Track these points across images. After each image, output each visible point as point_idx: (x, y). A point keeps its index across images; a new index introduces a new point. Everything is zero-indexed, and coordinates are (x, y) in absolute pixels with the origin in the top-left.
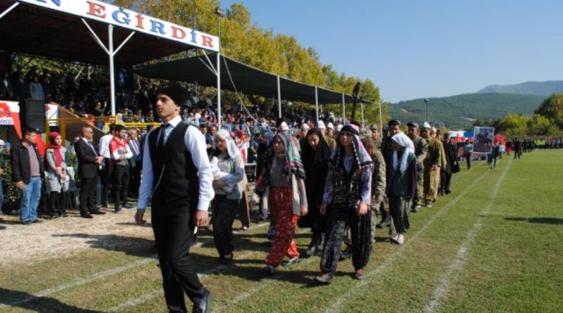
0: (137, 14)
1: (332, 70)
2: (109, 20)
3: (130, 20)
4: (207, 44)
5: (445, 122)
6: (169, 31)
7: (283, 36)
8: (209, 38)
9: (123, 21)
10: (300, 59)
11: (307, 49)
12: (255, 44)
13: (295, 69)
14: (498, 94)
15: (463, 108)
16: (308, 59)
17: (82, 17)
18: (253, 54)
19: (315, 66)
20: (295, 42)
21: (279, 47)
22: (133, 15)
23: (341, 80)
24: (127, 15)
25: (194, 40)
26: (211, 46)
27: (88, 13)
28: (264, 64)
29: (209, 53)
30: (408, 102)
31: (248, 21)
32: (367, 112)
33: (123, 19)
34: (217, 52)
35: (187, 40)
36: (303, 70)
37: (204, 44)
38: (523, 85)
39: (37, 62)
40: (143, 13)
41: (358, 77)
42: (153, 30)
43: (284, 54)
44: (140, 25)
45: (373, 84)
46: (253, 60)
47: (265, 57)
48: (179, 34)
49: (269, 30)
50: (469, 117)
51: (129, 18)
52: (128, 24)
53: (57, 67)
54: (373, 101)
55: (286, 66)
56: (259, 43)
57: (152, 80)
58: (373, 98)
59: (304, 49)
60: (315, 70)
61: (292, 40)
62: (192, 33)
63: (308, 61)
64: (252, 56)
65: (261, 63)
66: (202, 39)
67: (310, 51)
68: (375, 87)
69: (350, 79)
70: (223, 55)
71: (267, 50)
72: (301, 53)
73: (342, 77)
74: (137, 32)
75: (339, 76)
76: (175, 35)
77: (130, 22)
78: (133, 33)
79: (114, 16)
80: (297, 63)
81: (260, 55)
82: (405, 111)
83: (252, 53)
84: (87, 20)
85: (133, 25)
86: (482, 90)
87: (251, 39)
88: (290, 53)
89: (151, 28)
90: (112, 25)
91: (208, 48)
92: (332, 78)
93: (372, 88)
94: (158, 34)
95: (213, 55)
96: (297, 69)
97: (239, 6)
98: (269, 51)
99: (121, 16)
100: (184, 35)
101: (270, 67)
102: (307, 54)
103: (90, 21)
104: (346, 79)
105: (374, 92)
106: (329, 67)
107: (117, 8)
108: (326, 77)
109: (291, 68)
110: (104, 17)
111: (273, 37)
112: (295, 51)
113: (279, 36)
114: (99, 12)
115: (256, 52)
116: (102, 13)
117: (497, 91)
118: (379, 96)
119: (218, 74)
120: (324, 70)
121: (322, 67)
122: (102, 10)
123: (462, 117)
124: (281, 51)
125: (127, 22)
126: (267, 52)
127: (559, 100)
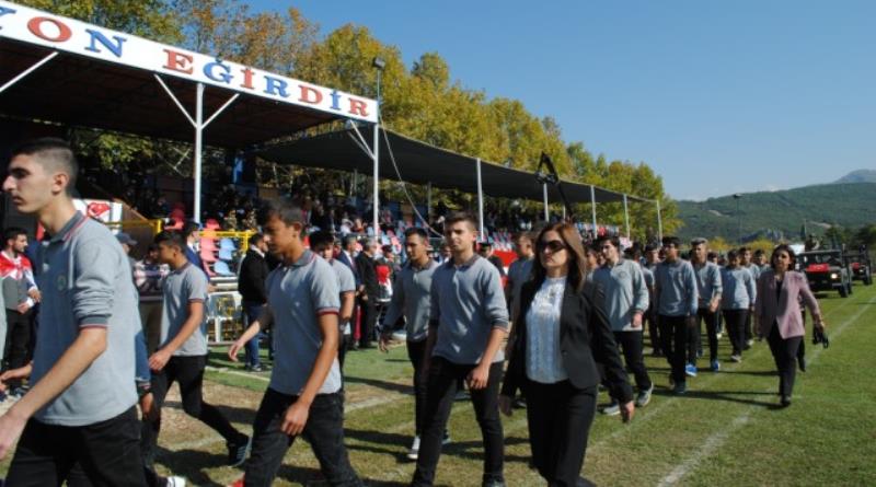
0: (243, 67)
1: (583, 150)
2: (198, 76)
3: (232, 77)
4: (358, 111)
5: (785, 231)
6: (294, 92)
7: (505, 99)
8: (362, 103)
9: (221, 78)
10: (530, 135)
11: (542, 118)
12: (456, 113)
13: (520, 148)
15: (813, 207)
16: (543, 133)
17: (154, 72)
18: (450, 128)
19: (553, 144)
20: (522, 107)
21: (495, 116)
22: (236, 69)
23: (598, 165)
24: (227, 69)
25: (335, 106)
26: (364, 114)
27: (164, 67)
28: (468, 143)
30: (722, 200)
31: (446, 78)
32: (644, 216)
33: (222, 74)
34: (372, 124)
35: (325, 106)
36: (534, 151)
37: (353, 111)
39: (118, 140)
40: (253, 65)
41: (628, 161)
42: (269, 90)
43: (505, 127)
44: (248, 83)
45: (652, 172)
46: (453, 137)
47: (472, 132)
48: (312, 96)
49: (479, 91)
50: (824, 221)
51: (231, 74)
52: (228, 82)
53: (148, 147)
54: (653, 197)
55: (506, 146)
56: (461, 110)
57: (292, 167)
58: (653, 193)
59: (537, 119)
60: (555, 151)
61: (517, 106)
62: (334, 95)
63: (541, 137)
64: (450, 131)
65: (464, 140)
66: (349, 103)
67: (547, 123)
68: (655, 176)
69: (613, 163)
70: (384, 127)
71: (474, 121)
72: (530, 126)
73: (600, 161)
74: (243, 95)
75: (595, 159)
76: (304, 98)
77: (232, 81)
78: (236, 96)
79: (207, 71)
80: (524, 140)
81: (463, 129)
82: (718, 214)
83: (450, 125)
84: (164, 76)
85: (236, 83)
86: (843, 179)
87: (449, 106)
88: (514, 125)
89: (265, 89)
90: (203, 84)
91: (359, 117)
92: (584, 161)
93: (651, 177)
94: (278, 97)
95: (367, 128)
96: (523, 149)
97: (433, 57)
98: (478, 123)
99: (217, 71)
100: (319, 97)
101: (478, 147)
102: (542, 127)
103: (169, 79)
104: (608, 163)
105: (654, 184)
106: (579, 146)
107: (213, 60)
108: (574, 162)
109: (514, 148)
110: (190, 72)
111: (488, 101)
112: (522, 123)
113: (497, 99)
114: (182, 64)
115: (457, 124)
116: (188, 66)
117: (867, 180)
118: (661, 189)
119: (375, 157)
120: (571, 151)
121: (567, 145)
122: (187, 62)
123: (813, 223)
124: (500, 124)
125: (227, 79)
126: (475, 125)
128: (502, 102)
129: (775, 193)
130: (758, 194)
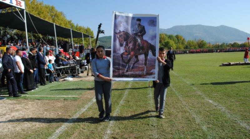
1: (72, 22)
4: (19, 5)
8: (19, 2)
10: (58, 17)
12: (36, 9)
16: (61, 17)
18: (35, 13)
19: (65, 20)
20: (54, 8)
23: (76, 27)
25: (11, 2)
29: (20, 10)
34: (24, 10)
35: (7, 1)
36: (60, 22)
37: (17, 5)
41: (83, 26)
43: (49, 14)
45: (90, 29)
47: (42, 15)
49: (41, 2)
55: (51, 19)
56: (38, 8)
59: (59, 12)
60: (65, 22)
61: (53, 8)
67: (61, 13)
68: (92, 30)
69: (80, 27)
70: (27, 11)
75: (75, 25)
80: (56, 18)
87: (33, 6)
88: (52, 13)
91: (19, 7)
92: (72, 26)
93: (90, 31)
95: (22, 11)
98: (43, 12)
105: (91, 33)
112: (55, 13)
115: (37, 12)
118: (93, 34)
119: (25, 21)
120: (69, 22)
121: (68, 20)
126: (42, 13)
127: (162, 36)
128: (47, 6)
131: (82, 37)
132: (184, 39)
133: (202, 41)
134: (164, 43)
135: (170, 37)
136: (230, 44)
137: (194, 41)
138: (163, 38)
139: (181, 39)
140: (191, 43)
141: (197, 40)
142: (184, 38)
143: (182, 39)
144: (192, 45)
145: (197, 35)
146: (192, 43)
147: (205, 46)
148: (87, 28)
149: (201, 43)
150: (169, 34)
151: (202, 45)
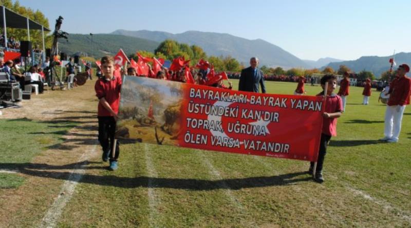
14: (124, 36)
15: (101, 43)
23: (15, 7)
38: (140, 32)
41: (29, 8)
45: (43, 15)
50: (105, 51)
68: (45, 18)
69: (21, 8)
75: (14, 3)
86: (114, 32)
93: (43, 18)
105: (45, 22)
123: (100, 51)
127: (170, 44)
129: (85, 35)
130: (77, 34)
131: (26, 28)
132: (204, 54)
133: (233, 60)
134: (173, 57)
135: (183, 47)
136: (271, 69)
137: (219, 58)
138: (172, 47)
139: (198, 53)
140: (215, 62)
141: (224, 58)
142: (204, 51)
143: (201, 53)
144: (216, 64)
145: (222, 49)
146: (217, 61)
147: (236, 67)
148: (37, 12)
149: (230, 63)
150: (180, 42)
151: (231, 67)
